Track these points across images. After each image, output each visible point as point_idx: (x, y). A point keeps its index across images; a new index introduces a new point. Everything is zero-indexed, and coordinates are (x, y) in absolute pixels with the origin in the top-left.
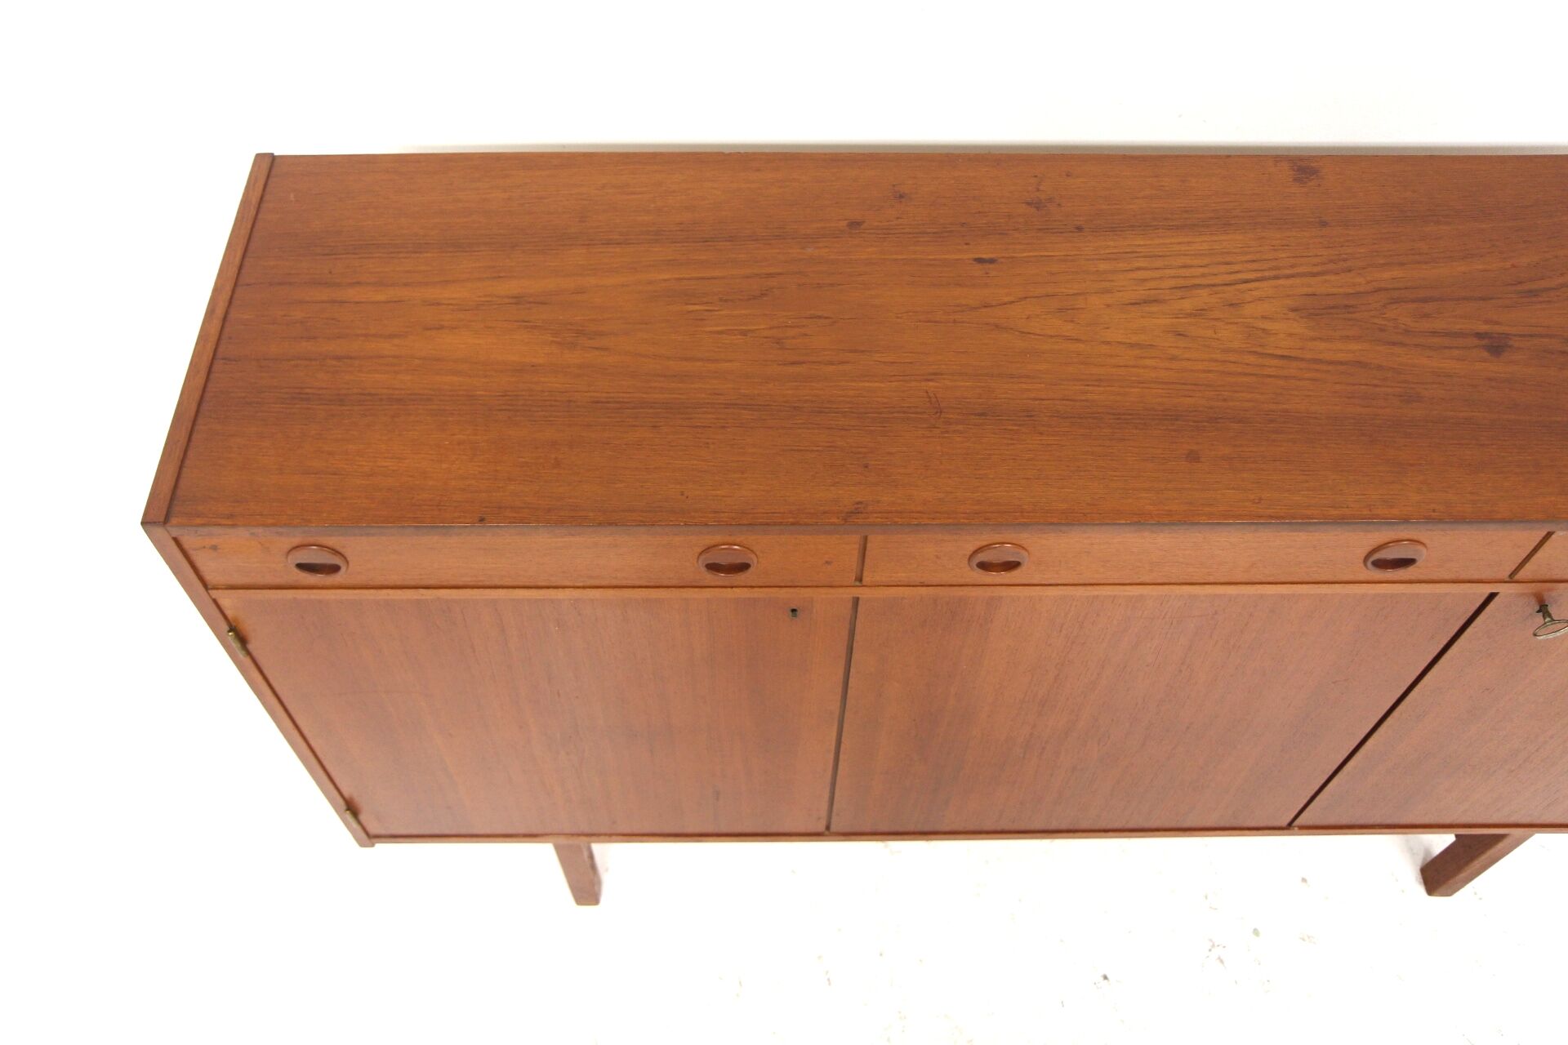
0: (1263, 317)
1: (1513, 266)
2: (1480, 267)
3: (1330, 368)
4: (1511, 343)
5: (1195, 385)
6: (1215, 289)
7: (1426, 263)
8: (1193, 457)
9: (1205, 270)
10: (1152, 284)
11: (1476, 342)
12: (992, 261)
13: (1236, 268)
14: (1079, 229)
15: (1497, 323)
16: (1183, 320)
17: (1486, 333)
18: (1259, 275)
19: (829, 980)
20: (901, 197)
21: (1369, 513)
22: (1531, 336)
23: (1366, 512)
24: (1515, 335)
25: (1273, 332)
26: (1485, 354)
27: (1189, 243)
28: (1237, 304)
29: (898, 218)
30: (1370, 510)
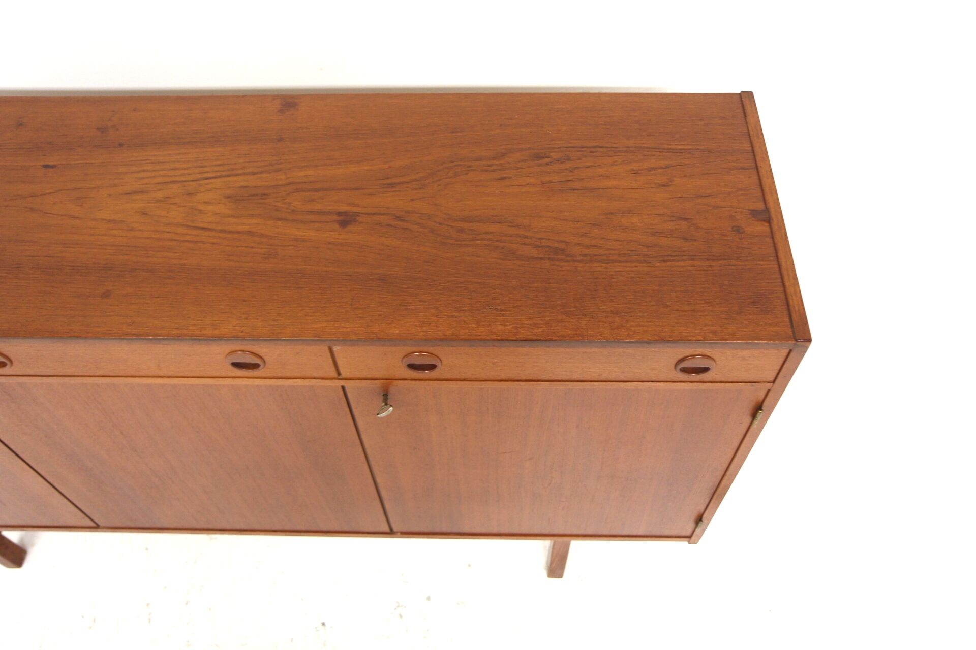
0: (205, 202)
1: (390, 167)
2: (366, 168)
3: (229, 236)
4: (358, 218)
5: (135, 247)
6: (185, 183)
7: (332, 165)
8: (107, 295)
9: (186, 171)
10: (146, 181)
11: (335, 217)
12: (53, 167)
13: (206, 169)
14: (121, 145)
15: (358, 206)
16: (153, 204)
17: (345, 212)
18: (218, 174)
19: (150, 619)
20: (21, 125)
21: (199, 333)
22: (374, 214)
23: (198, 332)
24: (362, 213)
25: (207, 212)
26: (336, 226)
27: (185, 153)
28: (193, 193)
29: (10, 139)
30: (201, 331)
